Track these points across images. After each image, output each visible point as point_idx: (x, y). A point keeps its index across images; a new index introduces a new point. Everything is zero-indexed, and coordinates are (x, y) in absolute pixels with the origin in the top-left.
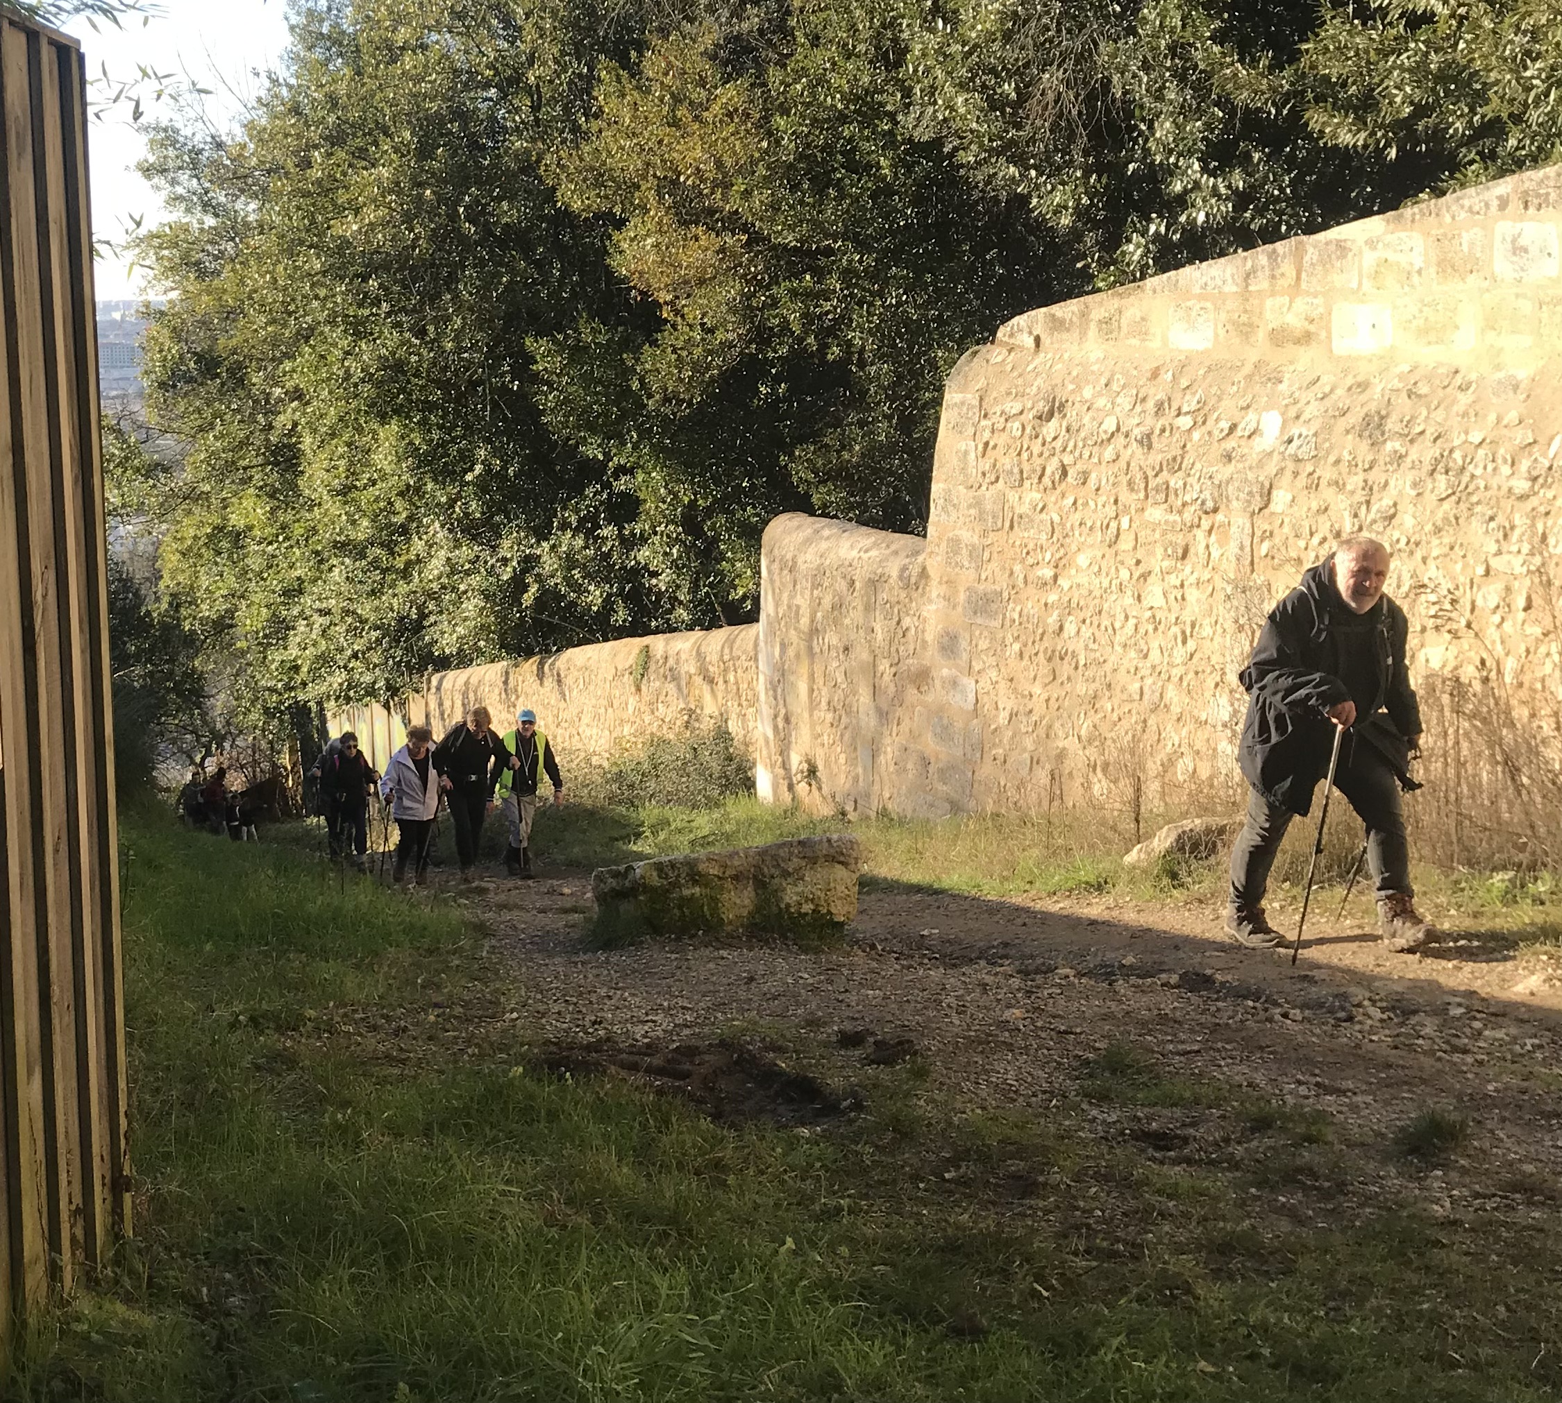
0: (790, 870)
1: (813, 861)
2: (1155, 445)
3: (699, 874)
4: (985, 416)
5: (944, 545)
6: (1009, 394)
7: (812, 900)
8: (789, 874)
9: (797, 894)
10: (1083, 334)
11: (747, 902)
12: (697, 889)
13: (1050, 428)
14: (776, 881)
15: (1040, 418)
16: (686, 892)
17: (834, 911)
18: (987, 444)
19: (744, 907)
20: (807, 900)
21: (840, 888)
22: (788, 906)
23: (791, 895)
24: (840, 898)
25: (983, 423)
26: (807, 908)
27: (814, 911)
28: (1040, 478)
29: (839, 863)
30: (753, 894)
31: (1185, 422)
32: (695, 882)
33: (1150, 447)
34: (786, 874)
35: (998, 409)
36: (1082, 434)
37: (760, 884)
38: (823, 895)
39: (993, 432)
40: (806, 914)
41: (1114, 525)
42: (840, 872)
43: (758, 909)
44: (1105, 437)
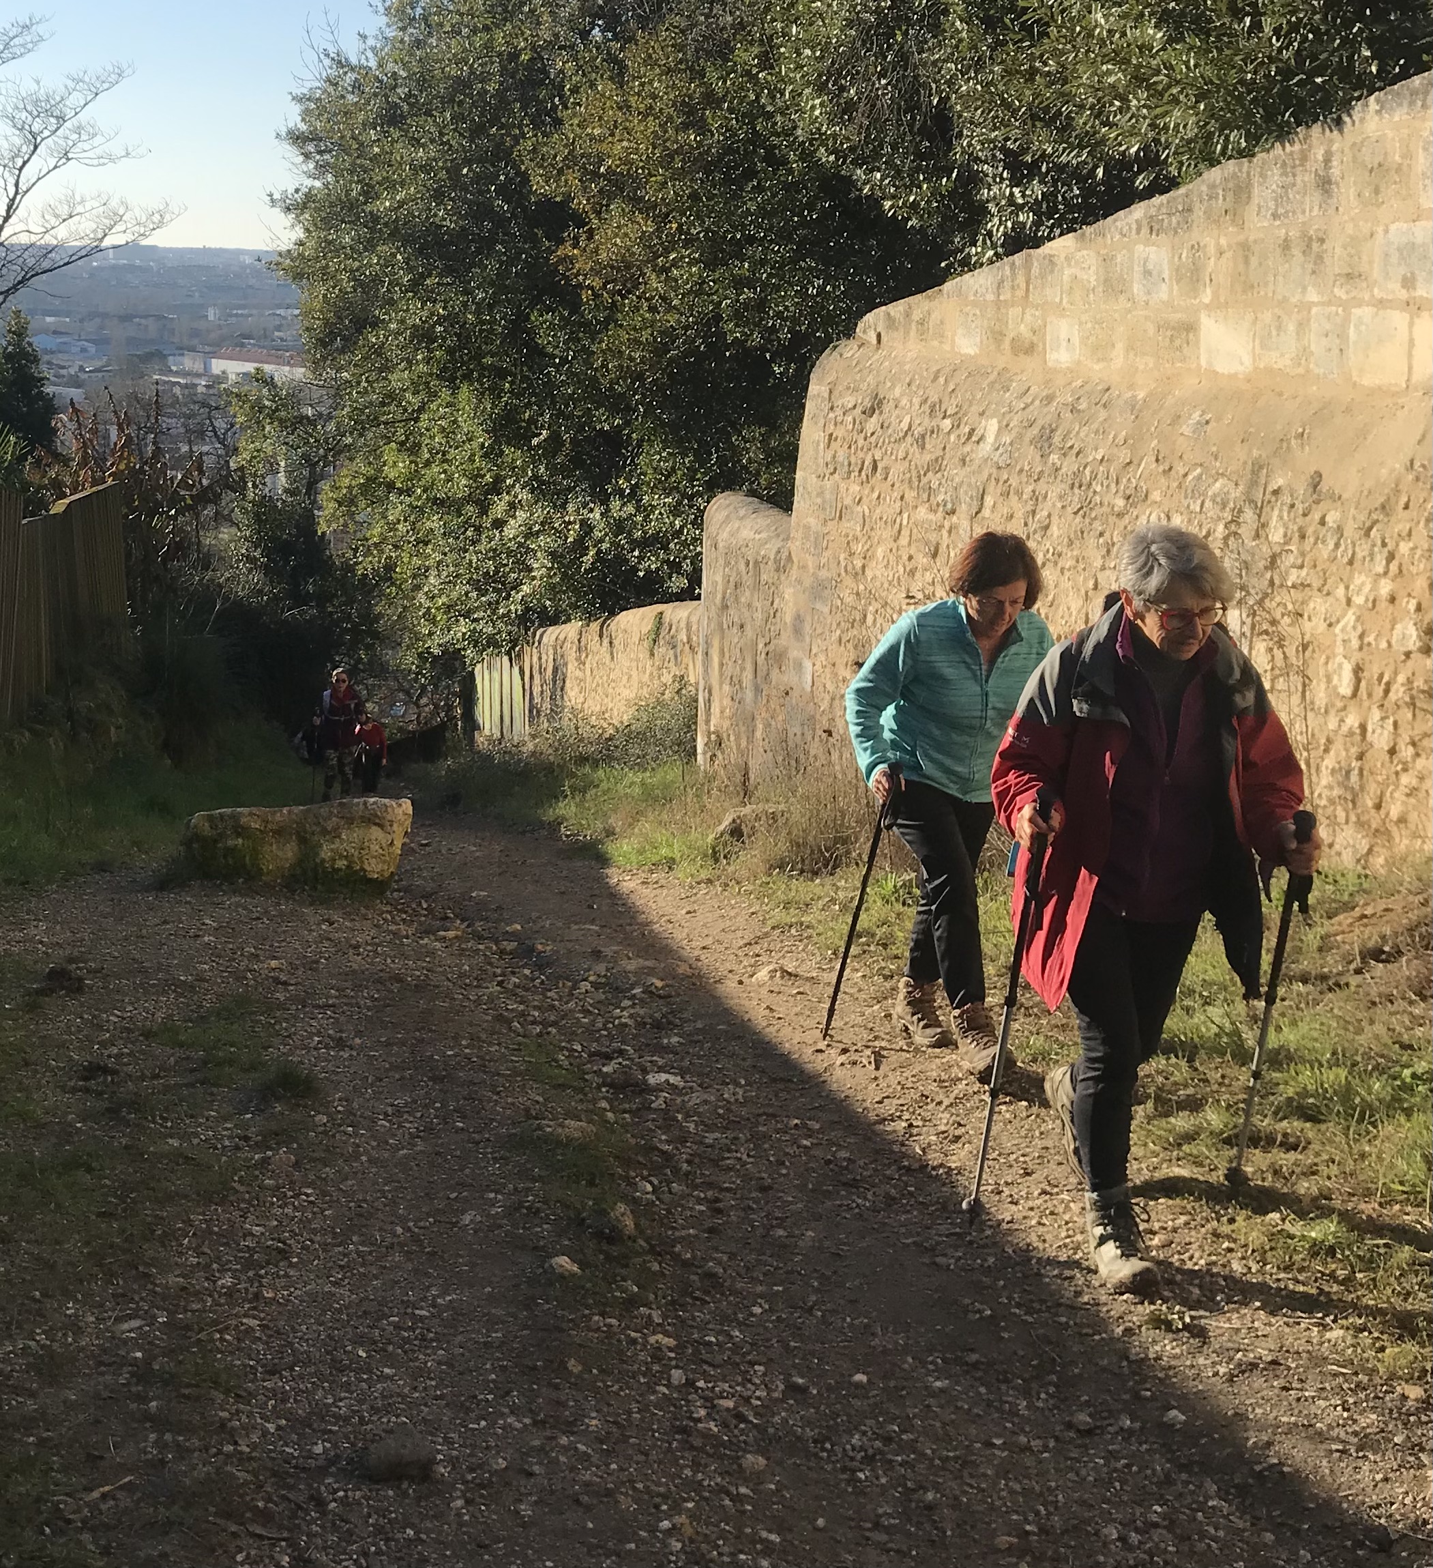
0: (329, 828)
1: (350, 821)
2: (927, 446)
3: (243, 828)
4: (832, 408)
5: (801, 531)
6: (849, 388)
7: (346, 857)
8: (329, 833)
9: (332, 850)
10: (907, 333)
11: (290, 854)
12: (240, 841)
13: (872, 424)
14: (316, 838)
15: (864, 413)
16: (230, 843)
17: (367, 867)
18: (831, 435)
19: (287, 859)
20: (341, 857)
21: (375, 847)
22: (323, 861)
23: (325, 853)
24: (375, 857)
25: (831, 415)
26: (341, 864)
27: (348, 867)
28: (860, 472)
29: (376, 824)
30: (296, 848)
31: (947, 423)
32: (238, 835)
33: (923, 448)
34: (325, 832)
35: (840, 403)
36: (890, 431)
37: (303, 840)
38: (356, 853)
39: (836, 424)
40: (340, 870)
41: (898, 521)
42: (376, 832)
43: (299, 863)
44: (901, 435)
